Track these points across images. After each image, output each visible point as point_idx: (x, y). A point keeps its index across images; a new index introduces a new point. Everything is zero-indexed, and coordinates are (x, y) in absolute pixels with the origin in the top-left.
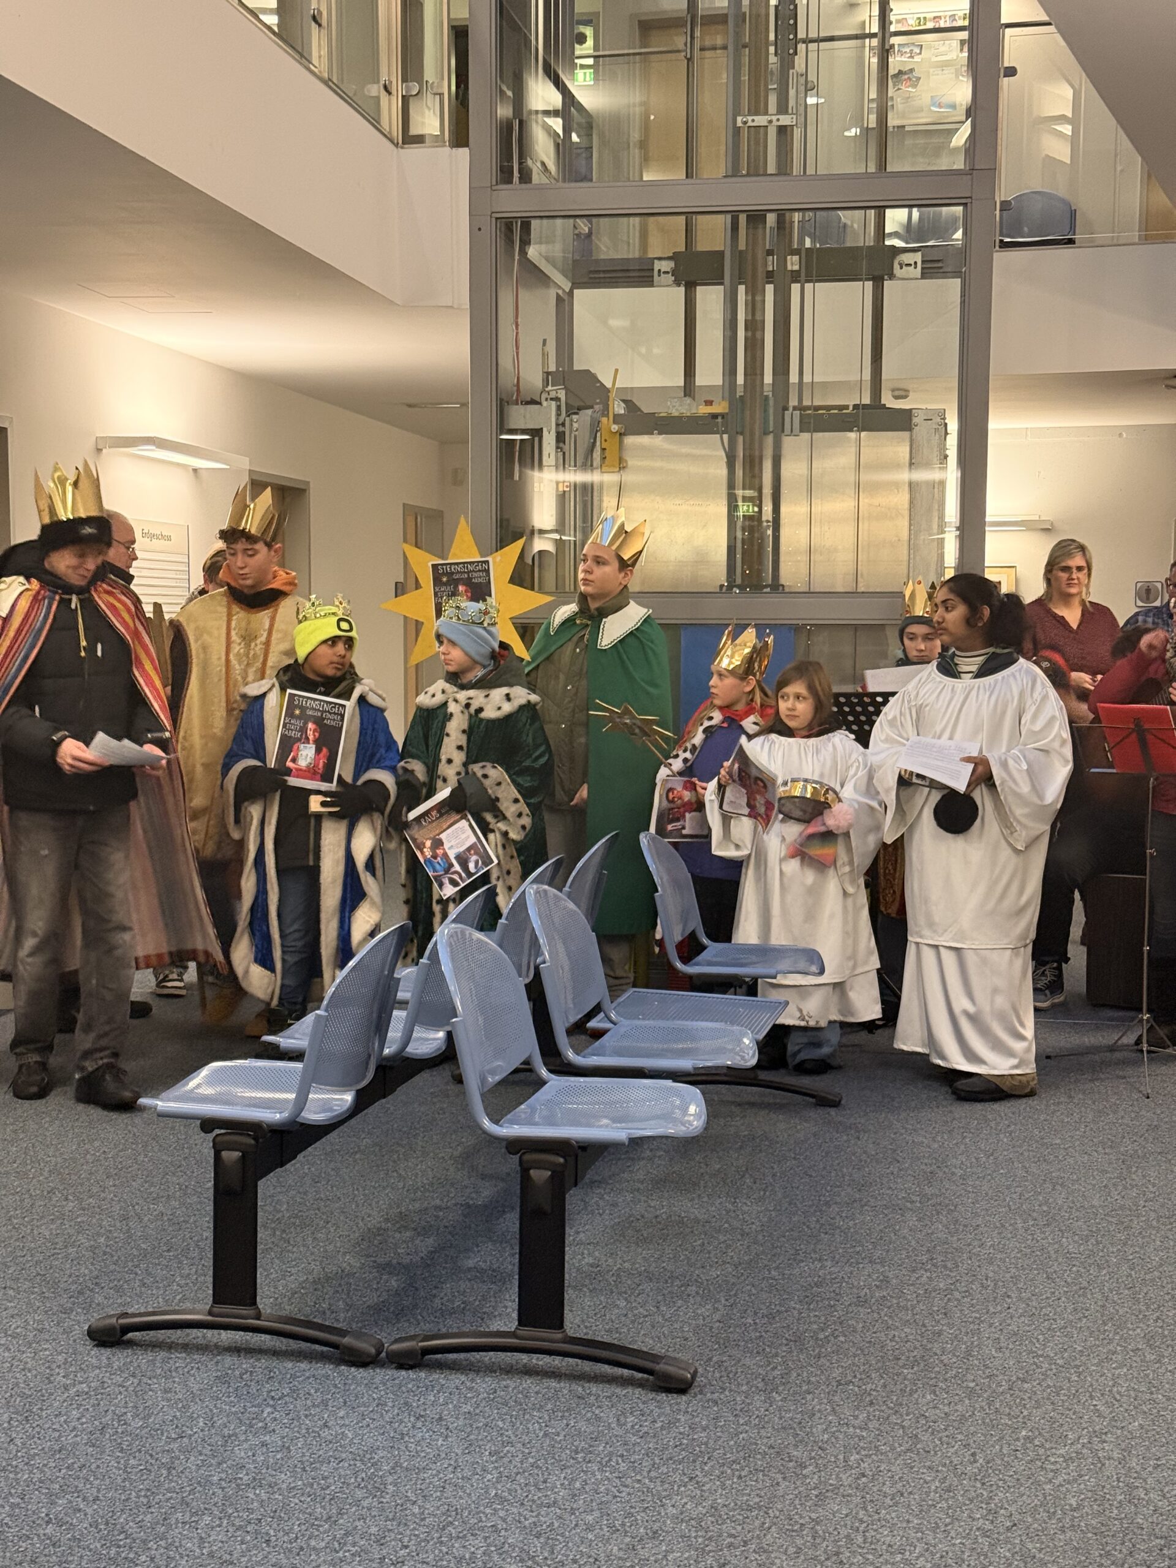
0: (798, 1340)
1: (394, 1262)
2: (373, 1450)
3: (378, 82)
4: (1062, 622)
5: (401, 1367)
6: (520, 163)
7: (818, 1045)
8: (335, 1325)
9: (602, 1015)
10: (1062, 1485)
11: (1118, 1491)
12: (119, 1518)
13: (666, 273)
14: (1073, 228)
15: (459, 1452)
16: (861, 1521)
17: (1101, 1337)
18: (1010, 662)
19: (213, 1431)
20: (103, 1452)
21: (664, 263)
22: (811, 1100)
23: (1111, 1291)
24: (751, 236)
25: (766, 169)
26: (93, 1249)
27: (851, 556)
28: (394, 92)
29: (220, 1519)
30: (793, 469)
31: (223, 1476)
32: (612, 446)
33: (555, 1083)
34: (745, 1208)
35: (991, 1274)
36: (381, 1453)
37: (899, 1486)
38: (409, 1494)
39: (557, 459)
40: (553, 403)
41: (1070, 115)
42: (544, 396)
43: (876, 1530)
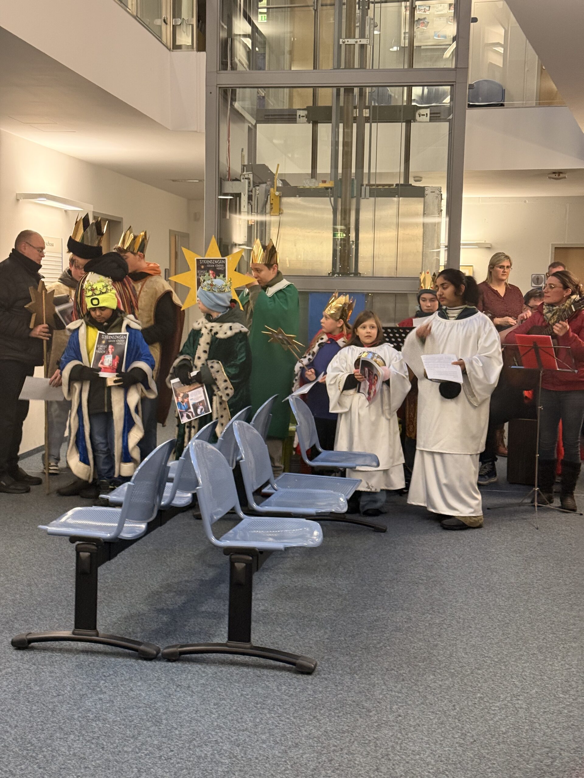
0: (367, 648)
1: (165, 608)
2: (155, 702)
3: (161, 18)
4: (496, 293)
5: (169, 660)
6: (231, 60)
7: (375, 501)
8: (136, 640)
9: (270, 486)
10: (498, 721)
11: (526, 724)
12: (28, 736)
13: (303, 116)
14: (503, 99)
15: (198, 703)
16: (399, 739)
17: (516, 647)
18: (474, 312)
19: (75, 692)
20: (19, 703)
21: (301, 111)
22: (372, 529)
23: (521, 625)
24: (346, 99)
25: (354, 65)
26: (13, 601)
27: (394, 259)
28: (169, 23)
29: (79, 736)
30: (365, 216)
31: (80, 715)
32: (276, 202)
33: (247, 520)
34: (340, 583)
35: (462, 616)
36: (159, 704)
37: (417, 721)
38: (174, 724)
39: (248, 208)
40: (247, 181)
41: (503, 43)
42: (242, 177)
43: (406, 743)
